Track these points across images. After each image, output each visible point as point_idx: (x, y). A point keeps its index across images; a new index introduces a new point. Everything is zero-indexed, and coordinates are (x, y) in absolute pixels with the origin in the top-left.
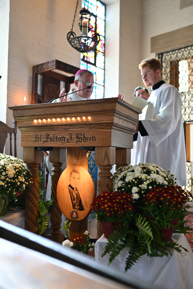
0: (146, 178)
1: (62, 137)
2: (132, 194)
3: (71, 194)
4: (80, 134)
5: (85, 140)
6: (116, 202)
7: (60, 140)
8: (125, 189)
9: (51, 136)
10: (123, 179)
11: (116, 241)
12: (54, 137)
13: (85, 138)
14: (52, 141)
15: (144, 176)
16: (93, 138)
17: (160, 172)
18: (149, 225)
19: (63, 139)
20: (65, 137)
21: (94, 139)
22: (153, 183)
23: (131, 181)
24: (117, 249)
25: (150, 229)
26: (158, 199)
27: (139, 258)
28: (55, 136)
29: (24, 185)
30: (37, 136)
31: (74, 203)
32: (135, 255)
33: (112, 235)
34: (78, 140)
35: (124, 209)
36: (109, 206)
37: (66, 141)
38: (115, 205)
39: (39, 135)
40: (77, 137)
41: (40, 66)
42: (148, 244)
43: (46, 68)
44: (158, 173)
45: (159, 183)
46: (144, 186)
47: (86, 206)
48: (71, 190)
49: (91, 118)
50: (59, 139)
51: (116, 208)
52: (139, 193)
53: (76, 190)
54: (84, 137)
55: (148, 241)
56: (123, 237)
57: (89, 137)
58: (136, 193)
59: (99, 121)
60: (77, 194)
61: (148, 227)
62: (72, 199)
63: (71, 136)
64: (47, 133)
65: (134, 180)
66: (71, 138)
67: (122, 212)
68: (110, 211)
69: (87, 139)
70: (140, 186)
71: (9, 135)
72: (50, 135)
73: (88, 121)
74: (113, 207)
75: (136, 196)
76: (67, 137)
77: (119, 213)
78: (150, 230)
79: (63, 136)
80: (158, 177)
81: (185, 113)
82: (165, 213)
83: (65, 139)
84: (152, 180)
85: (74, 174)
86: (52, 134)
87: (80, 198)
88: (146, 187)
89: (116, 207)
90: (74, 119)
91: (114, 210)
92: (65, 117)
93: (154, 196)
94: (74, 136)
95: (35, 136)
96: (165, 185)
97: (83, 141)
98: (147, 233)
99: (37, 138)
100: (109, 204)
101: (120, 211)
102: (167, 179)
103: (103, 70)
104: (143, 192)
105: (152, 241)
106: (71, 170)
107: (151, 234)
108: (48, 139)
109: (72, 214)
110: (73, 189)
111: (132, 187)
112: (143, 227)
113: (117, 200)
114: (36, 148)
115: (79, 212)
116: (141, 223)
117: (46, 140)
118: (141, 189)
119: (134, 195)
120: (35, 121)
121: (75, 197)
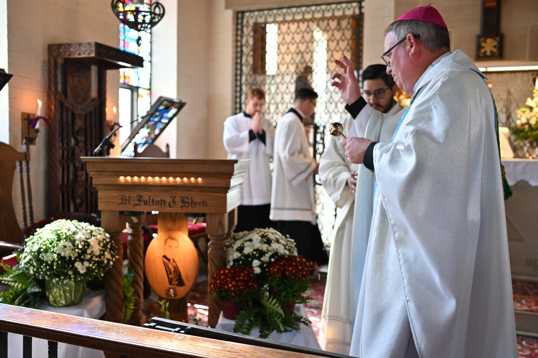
0: (268, 250)
1: (161, 200)
2: (253, 267)
3: (166, 266)
4: (187, 197)
5: (193, 206)
6: (240, 281)
7: (159, 203)
8: (243, 262)
9: (146, 198)
10: (240, 249)
11: (243, 322)
12: (149, 199)
13: (193, 203)
14: (147, 204)
15: (265, 247)
16: (203, 203)
17: (280, 240)
18: (278, 302)
19: (163, 202)
20: (165, 200)
21: (205, 204)
22: (275, 254)
23: (251, 254)
24: (245, 329)
25: (280, 306)
26: (283, 273)
27: (268, 336)
28: (151, 198)
29: (111, 263)
30: (124, 198)
31: (171, 278)
32: (265, 333)
33: (239, 316)
34: (184, 204)
35: (248, 287)
36: (233, 286)
37: (167, 205)
38: (240, 284)
39: (127, 195)
40: (183, 201)
41: (63, 47)
42: (279, 322)
43: (75, 52)
44: (278, 241)
45: (281, 253)
46: (266, 258)
47: (188, 280)
48: (166, 262)
49: (202, 179)
50: (156, 202)
51: (241, 287)
52: (261, 266)
53: (174, 261)
54: (192, 201)
55: (279, 318)
56: (251, 316)
57: (199, 201)
58: (258, 266)
59: (212, 184)
60: (174, 267)
61: (277, 305)
62: (168, 272)
63: (174, 199)
64: (139, 194)
65: (255, 253)
66: (174, 202)
67: (248, 290)
68: (235, 291)
69: (196, 204)
70: (262, 259)
71: (18, 164)
72: (144, 197)
73: (197, 183)
74: (239, 286)
75: (258, 270)
76: (168, 200)
77: (245, 291)
78: (280, 308)
79: (163, 199)
80: (280, 247)
81: (277, 111)
82: (290, 287)
83: (166, 203)
84: (274, 251)
85: (170, 242)
86: (146, 195)
87: (179, 272)
88: (268, 260)
89: (241, 285)
90: (178, 179)
91: (240, 290)
92: (167, 177)
93: (279, 270)
94: (178, 200)
95: (120, 197)
96: (286, 254)
97: (190, 206)
98: (277, 311)
99: (124, 200)
100: (233, 283)
101: (246, 290)
102: (287, 247)
103: (150, 35)
104: (265, 265)
105: (283, 319)
106: (166, 237)
107: (281, 311)
108: (141, 202)
109: (169, 291)
110: (169, 260)
111: (252, 260)
112: (271, 304)
113: (241, 278)
114: (121, 213)
115: (178, 288)
116: (268, 301)
117: (137, 203)
118: (263, 263)
119: (255, 269)
120: (122, 178)
121: (172, 270)
